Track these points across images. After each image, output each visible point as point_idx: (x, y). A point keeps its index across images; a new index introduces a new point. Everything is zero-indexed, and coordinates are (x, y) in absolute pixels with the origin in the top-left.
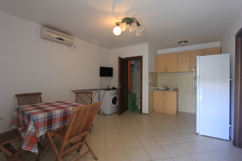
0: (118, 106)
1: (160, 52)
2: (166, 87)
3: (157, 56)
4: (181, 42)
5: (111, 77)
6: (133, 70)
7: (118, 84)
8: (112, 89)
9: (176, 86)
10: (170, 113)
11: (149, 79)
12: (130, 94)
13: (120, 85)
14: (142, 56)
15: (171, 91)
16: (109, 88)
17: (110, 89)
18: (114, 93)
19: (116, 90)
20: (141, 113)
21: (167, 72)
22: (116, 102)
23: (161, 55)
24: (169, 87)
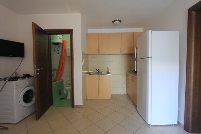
0: (35, 104)
1: (90, 31)
2: (98, 70)
3: (88, 35)
4: (115, 21)
5: (21, 58)
6: (58, 51)
7: (34, 69)
8: (22, 78)
9: (108, 68)
10: (104, 98)
11: (82, 61)
12: (54, 81)
13: (37, 71)
14: (72, 30)
15: (103, 74)
16: (18, 76)
17: (19, 78)
18: (28, 83)
19: (31, 79)
20: (73, 106)
21: (99, 53)
22: (32, 97)
23: (93, 34)
24: (101, 70)
